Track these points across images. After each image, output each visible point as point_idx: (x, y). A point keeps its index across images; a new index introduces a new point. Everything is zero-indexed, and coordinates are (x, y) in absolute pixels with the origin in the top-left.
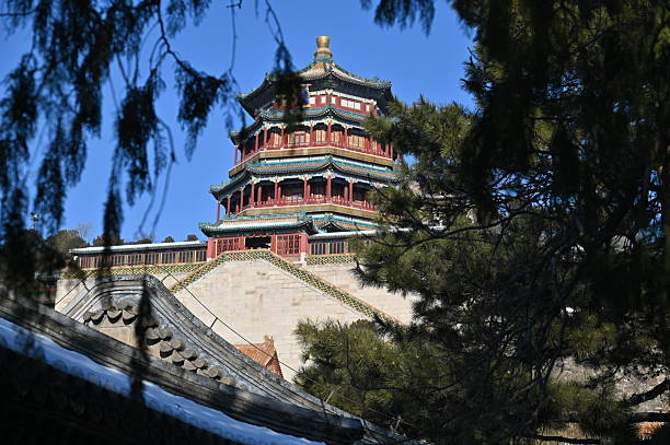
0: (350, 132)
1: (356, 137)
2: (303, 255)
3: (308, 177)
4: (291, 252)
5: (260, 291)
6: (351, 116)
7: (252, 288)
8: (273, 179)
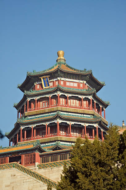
0: (70, 98)
1: (74, 101)
2: (37, 164)
3: (48, 123)
4: (31, 163)
5: (12, 185)
6: (72, 90)
7: (9, 184)
8: (30, 126)
